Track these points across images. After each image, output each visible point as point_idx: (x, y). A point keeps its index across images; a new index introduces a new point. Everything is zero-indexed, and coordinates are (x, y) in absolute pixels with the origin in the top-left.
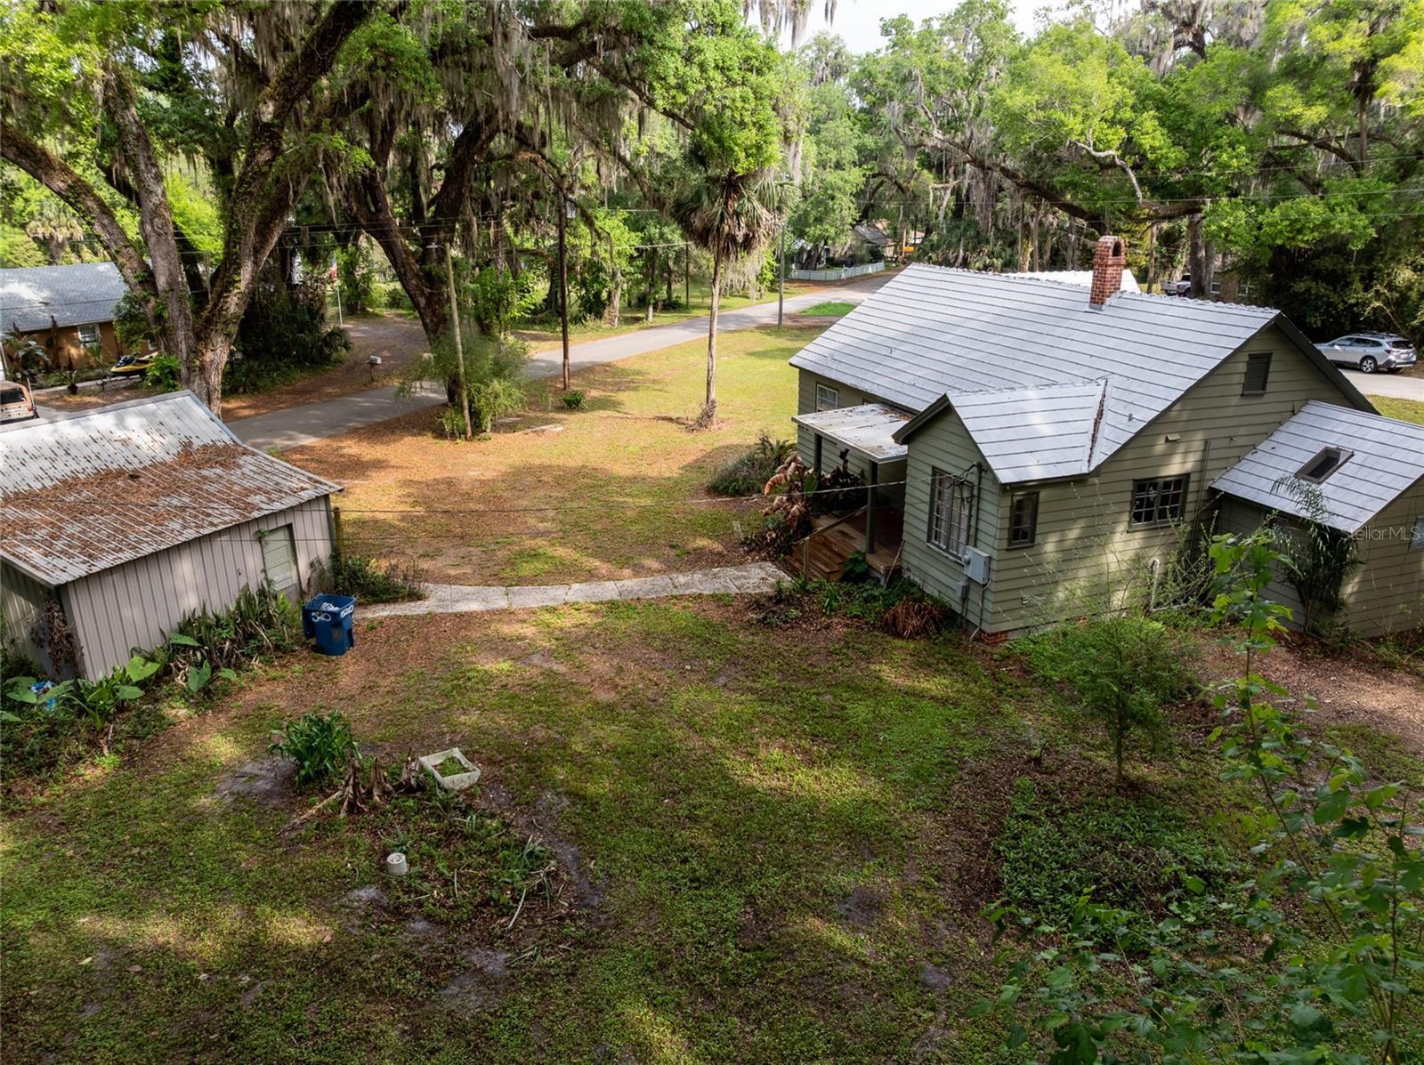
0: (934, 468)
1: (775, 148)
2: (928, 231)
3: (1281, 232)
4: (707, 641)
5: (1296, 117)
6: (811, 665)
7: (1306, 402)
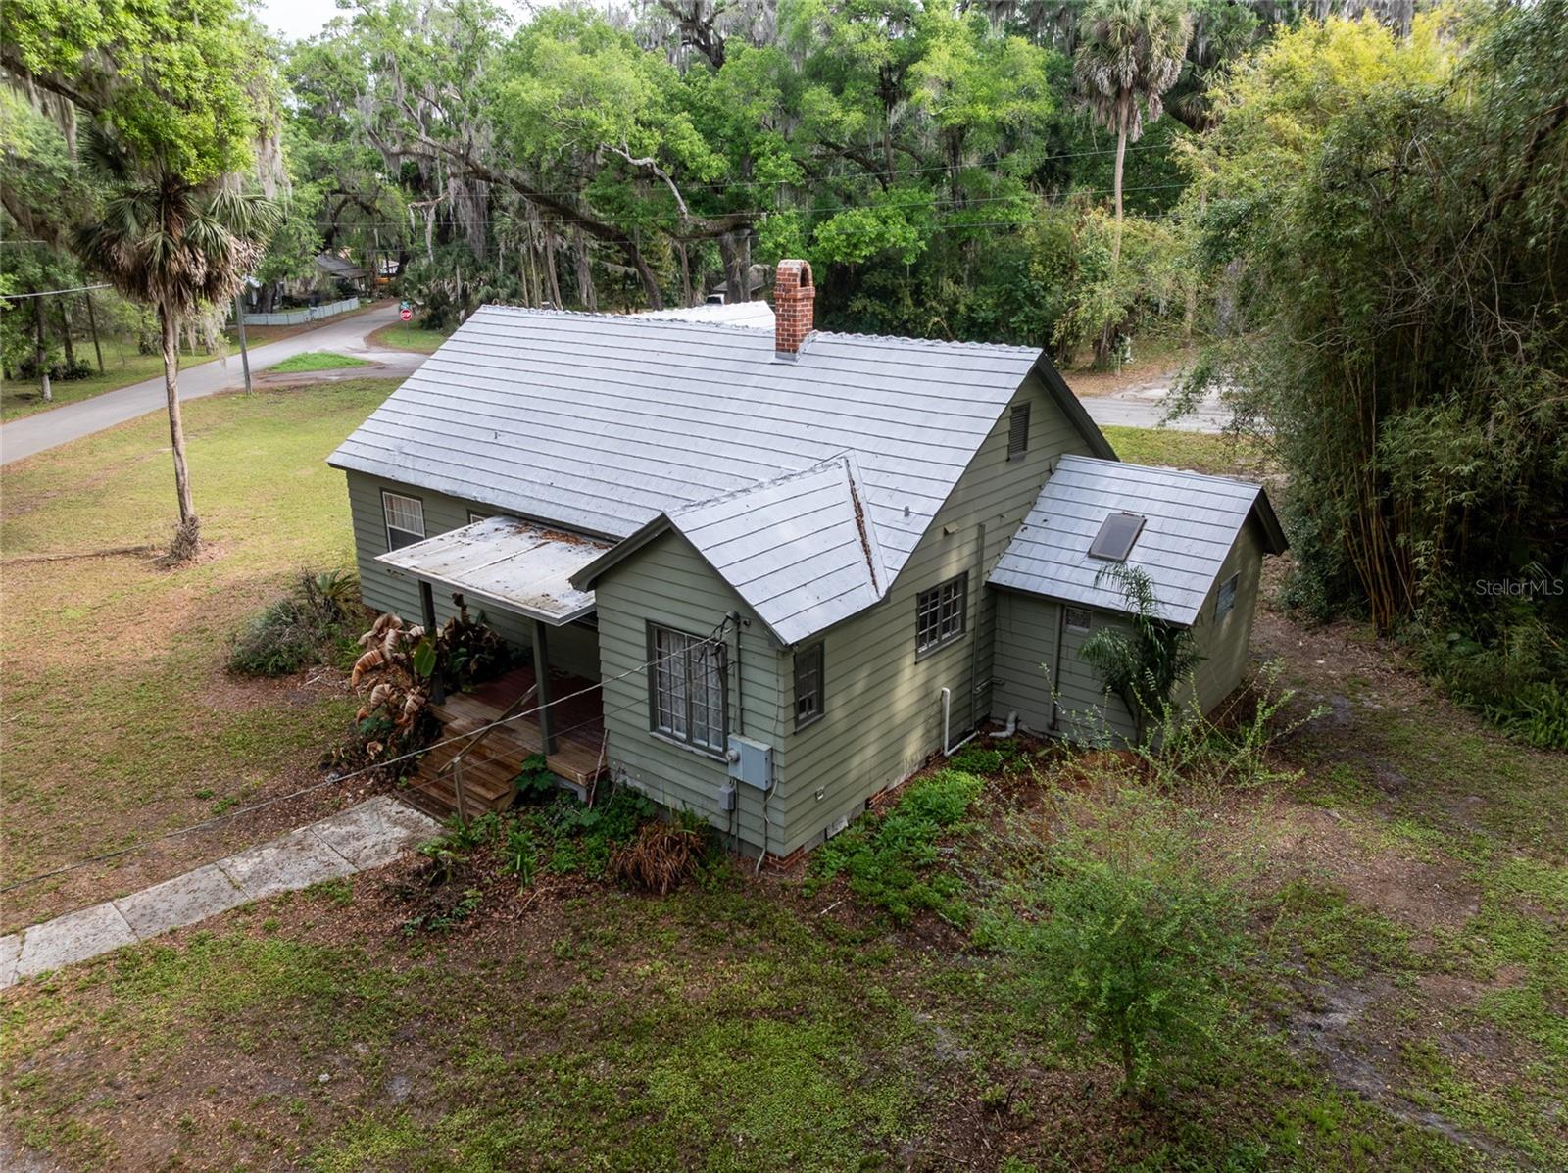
0: (648, 622)
1: (244, 146)
2: (404, 259)
3: (838, 247)
4: (338, 1000)
5: (836, 122)
6: (540, 998)
7: (1059, 459)
